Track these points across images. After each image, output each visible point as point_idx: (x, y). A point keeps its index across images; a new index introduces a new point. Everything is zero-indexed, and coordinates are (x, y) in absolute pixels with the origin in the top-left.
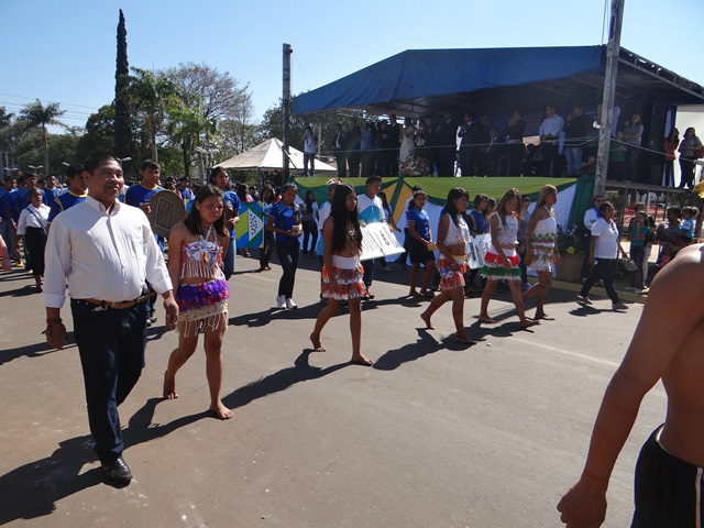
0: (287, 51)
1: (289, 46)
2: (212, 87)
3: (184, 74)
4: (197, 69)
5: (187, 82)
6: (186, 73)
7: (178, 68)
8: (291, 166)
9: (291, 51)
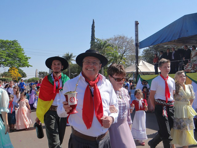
0: (137, 24)
1: (137, 22)
2: (126, 43)
3: (116, 39)
4: (120, 37)
5: (117, 42)
6: (117, 39)
7: (114, 37)
8: (139, 71)
9: (138, 24)
